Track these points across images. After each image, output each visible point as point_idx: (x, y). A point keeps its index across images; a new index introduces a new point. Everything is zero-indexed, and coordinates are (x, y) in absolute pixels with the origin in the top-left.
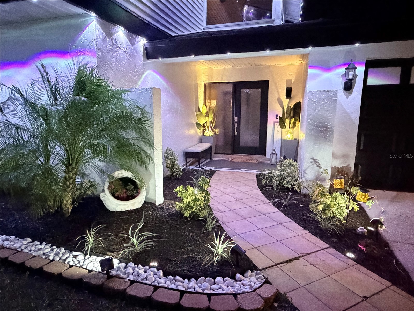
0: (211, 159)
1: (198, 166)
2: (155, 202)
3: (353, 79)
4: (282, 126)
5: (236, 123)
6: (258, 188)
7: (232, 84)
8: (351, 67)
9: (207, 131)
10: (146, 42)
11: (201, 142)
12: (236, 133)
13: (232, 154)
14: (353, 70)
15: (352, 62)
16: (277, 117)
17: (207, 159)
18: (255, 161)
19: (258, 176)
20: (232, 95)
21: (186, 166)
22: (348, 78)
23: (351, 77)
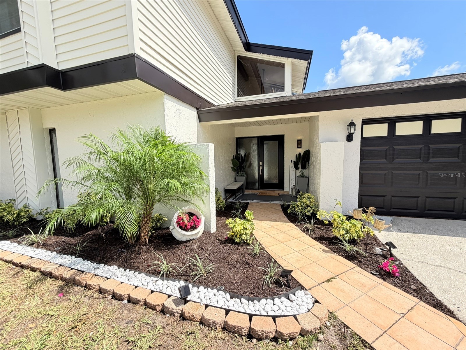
0: (243, 193)
1: (235, 199)
2: (210, 231)
3: (354, 133)
4: (296, 168)
5: (261, 166)
6: (285, 216)
7: (257, 138)
8: (352, 124)
9: (240, 173)
10: (198, 110)
11: (236, 181)
12: (261, 174)
13: (258, 189)
14: (354, 127)
15: (352, 121)
16: (291, 161)
17: (241, 194)
18: (277, 194)
19: (282, 206)
20: (257, 146)
21: (226, 199)
22: (350, 133)
23: (352, 132)
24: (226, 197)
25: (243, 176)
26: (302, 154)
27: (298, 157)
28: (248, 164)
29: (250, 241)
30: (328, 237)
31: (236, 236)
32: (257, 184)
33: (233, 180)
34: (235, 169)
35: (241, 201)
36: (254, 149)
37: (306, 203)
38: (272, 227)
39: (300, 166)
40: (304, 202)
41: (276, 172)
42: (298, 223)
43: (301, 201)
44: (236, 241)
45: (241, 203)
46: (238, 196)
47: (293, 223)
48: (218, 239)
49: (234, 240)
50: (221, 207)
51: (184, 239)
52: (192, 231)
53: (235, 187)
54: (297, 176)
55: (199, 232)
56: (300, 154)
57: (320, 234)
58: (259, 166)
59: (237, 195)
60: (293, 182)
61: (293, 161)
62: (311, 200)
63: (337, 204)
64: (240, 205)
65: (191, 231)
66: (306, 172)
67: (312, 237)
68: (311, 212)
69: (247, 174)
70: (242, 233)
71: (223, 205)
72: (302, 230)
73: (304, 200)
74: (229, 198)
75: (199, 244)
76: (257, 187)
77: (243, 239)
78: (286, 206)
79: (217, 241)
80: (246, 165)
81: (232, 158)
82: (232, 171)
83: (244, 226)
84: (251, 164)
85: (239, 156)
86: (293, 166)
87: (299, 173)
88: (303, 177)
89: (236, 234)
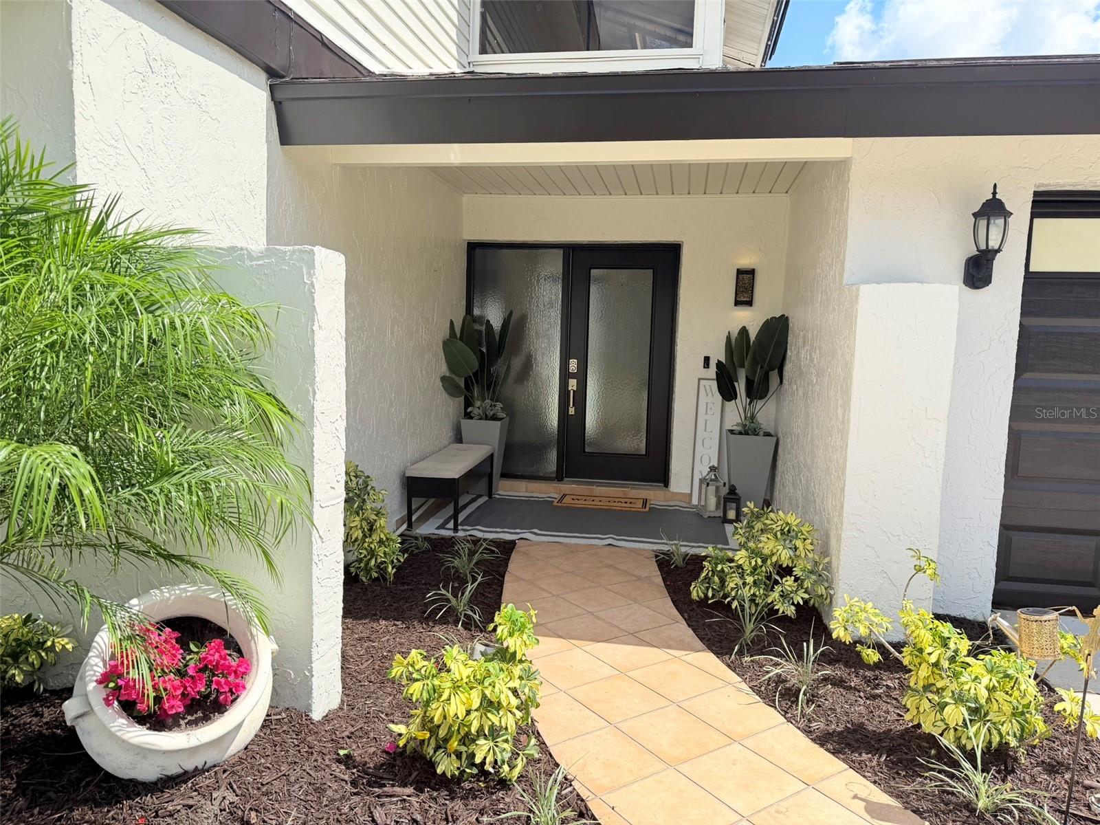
0: (490, 495)
1: (451, 525)
2: (309, 708)
3: (998, 251)
4: (727, 391)
5: (573, 376)
6: (676, 613)
7: (560, 252)
8: (993, 209)
9: (478, 403)
10: (278, 81)
11: (459, 439)
12: (572, 411)
13: (559, 477)
14: (1000, 221)
15: (994, 193)
16: (707, 360)
17: (479, 496)
18: (640, 504)
19: (664, 562)
20: (560, 286)
21: (410, 526)
22: (983, 247)
23: (994, 244)
24: (410, 514)
25: (494, 418)
26: (753, 335)
27: (738, 345)
28: (517, 363)
29: (512, 768)
30: (883, 728)
31: (442, 745)
32: (553, 455)
33: (447, 433)
34: (457, 386)
35: (479, 535)
36: (546, 299)
37: (774, 559)
38: (622, 673)
39: (741, 387)
40: (766, 551)
41: (637, 404)
42: (741, 653)
43: (751, 544)
44: (439, 771)
45: (476, 541)
46: (465, 507)
47: (716, 653)
48: (348, 757)
49: (432, 765)
50: (381, 568)
51: (147, 772)
52: (194, 723)
53: (453, 467)
54: (728, 425)
55: (240, 726)
56: (744, 332)
57: (847, 714)
58: (565, 375)
59: (461, 503)
60: (709, 454)
61: (713, 364)
62: (799, 543)
63: (919, 569)
64: (472, 553)
65: (189, 723)
66: (766, 412)
67: (808, 732)
68: (798, 599)
69: (510, 409)
70: (473, 730)
71: (390, 555)
72: (759, 693)
73: (768, 544)
74: (424, 518)
75: (231, 797)
76: (553, 468)
77: (478, 760)
78: (680, 562)
79: (339, 769)
80: (509, 368)
81: (445, 332)
82: (445, 394)
83: (488, 692)
84: (528, 365)
85: (477, 327)
86: (714, 384)
87: (734, 413)
88: (755, 433)
89: (442, 733)
